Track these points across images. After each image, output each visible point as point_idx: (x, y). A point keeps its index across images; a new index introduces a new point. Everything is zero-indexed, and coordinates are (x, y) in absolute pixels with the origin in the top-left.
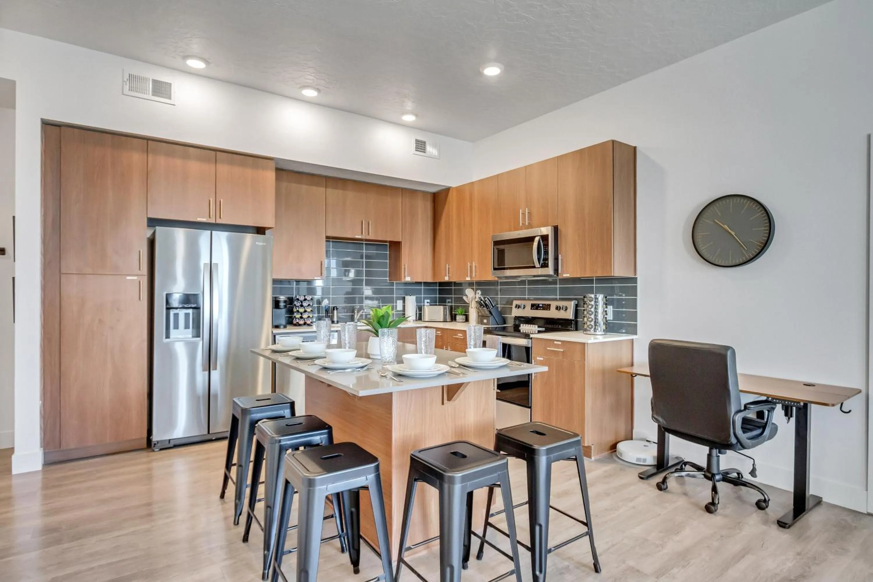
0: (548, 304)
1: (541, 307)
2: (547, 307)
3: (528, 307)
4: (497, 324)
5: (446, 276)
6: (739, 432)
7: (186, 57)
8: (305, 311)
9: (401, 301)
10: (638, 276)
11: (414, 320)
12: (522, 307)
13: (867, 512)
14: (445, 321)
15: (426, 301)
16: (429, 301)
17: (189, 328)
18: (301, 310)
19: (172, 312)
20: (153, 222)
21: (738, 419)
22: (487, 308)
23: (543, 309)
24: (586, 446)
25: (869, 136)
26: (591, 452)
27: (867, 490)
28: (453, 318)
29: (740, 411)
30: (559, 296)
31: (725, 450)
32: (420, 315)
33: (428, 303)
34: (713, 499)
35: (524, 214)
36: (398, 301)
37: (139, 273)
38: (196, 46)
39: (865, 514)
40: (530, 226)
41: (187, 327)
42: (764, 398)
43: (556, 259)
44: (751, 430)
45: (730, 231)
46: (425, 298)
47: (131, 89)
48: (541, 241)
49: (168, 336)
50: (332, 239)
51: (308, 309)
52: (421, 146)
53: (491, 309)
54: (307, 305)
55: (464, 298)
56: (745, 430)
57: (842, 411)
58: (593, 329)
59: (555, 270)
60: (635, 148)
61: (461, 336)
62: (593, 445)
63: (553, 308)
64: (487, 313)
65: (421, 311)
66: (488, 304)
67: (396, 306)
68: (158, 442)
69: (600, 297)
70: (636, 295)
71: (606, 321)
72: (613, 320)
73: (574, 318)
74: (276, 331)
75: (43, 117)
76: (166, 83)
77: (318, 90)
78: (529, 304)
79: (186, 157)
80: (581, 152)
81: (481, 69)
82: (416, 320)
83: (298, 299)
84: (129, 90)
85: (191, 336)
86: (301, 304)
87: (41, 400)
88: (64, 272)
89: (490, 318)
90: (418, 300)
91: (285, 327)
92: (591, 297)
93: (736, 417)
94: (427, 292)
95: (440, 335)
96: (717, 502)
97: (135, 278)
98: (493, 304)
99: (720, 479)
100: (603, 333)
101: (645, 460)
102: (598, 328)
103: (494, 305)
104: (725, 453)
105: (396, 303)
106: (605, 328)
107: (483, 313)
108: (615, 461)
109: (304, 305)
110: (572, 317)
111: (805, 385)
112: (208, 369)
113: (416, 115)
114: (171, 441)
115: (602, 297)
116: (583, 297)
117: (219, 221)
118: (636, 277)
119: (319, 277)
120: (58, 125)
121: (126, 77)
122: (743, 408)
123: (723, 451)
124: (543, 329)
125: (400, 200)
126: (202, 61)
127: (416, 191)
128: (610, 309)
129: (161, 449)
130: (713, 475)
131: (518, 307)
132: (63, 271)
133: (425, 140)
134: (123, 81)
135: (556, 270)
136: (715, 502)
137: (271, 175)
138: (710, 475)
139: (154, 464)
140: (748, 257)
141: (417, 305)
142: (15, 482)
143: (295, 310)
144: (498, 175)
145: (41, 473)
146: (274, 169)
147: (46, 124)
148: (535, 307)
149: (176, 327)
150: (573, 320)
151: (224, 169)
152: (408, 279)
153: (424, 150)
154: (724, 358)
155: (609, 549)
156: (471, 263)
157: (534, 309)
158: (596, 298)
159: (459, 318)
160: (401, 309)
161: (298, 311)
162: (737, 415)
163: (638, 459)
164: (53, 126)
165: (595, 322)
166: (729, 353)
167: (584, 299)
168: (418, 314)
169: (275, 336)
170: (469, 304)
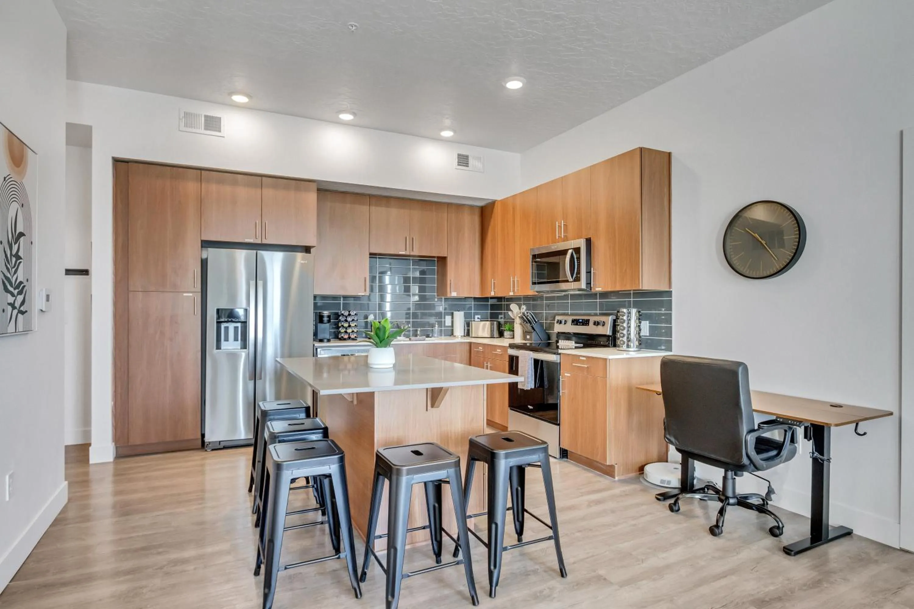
0: (587, 320)
1: (580, 322)
2: (586, 323)
3: (569, 322)
4: (541, 340)
5: (492, 291)
6: (752, 453)
7: (231, 94)
8: (350, 326)
9: (450, 317)
10: (673, 290)
11: (462, 336)
12: (563, 322)
13: (900, 548)
14: (492, 337)
15: (476, 317)
16: (479, 316)
17: (237, 340)
18: (346, 325)
19: (223, 326)
20: (206, 244)
21: (751, 439)
22: (530, 324)
23: (583, 325)
24: (609, 466)
25: (902, 133)
26: (614, 472)
27: (900, 523)
28: (501, 334)
29: (753, 431)
30: (599, 310)
31: (742, 472)
32: (468, 330)
33: (478, 318)
34: (717, 521)
35: (560, 227)
36: (447, 317)
37: (193, 290)
38: (240, 83)
39: (898, 550)
40: (566, 239)
41: (236, 339)
42: (774, 418)
43: (589, 272)
44: (767, 451)
45: (760, 240)
46: (476, 314)
47: (186, 125)
48: (574, 253)
49: (218, 347)
50: (378, 256)
51: (352, 324)
52: (463, 160)
53: (533, 324)
54: (351, 320)
55: (510, 313)
56: (759, 451)
57: (856, 433)
58: (625, 345)
59: (587, 284)
60: (670, 154)
61: (500, 352)
62: (616, 464)
63: (591, 323)
64: (530, 328)
65: (469, 327)
66: (530, 319)
67: (445, 321)
68: (210, 443)
69: (634, 311)
70: (671, 310)
71: (640, 337)
72: (649, 336)
73: (611, 334)
74: (317, 344)
75: (113, 156)
76: (216, 117)
77: (354, 114)
78: (570, 319)
79: (235, 183)
80: (612, 160)
81: (503, 84)
82: (464, 336)
83: (342, 314)
84: (184, 126)
85: (239, 347)
86: (345, 319)
87: (113, 400)
88: (132, 290)
89: (533, 334)
90: (467, 316)
91: (329, 341)
92: (623, 312)
93: (748, 437)
94: (478, 307)
95: (481, 350)
96: (721, 525)
97: (191, 295)
98: (536, 319)
99: (735, 503)
100: (637, 349)
101: (669, 482)
102: (630, 344)
103: (537, 321)
104: (742, 475)
105: (445, 318)
106: (637, 344)
107: (526, 329)
108: (640, 482)
109: (348, 320)
110: (609, 333)
111: (832, 406)
112: (254, 379)
113: (455, 131)
114: (221, 442)
115: (636, 311)
116: (616, 312)
117: (265, 242)
118: (671, 290)
119: (363, 293)
120: (126, 162)
121: (182, 115)
122: (756, 427)
123: (739, 473)
124: (582, 345)
125: (446, 215)
126: (244, 96)
127: (464, 205)
128: (646, 325)
129: (213, 450)
130: (727, 498)
131: (560, 322)
132: (131, 288)
133: (467, 154)
134: (180, 119)
135: (589, 284)
136: (719, 524)
137: (312, 197)
138: (723, 498)
139: (208, 461)
140: (778, 267)
141: (465, 321)
142: (91, 469)
143: (340, 325)
144: (537, 187)
145: (112, 464)
146: (316, 189)
147: (116, 161)
148: (575, 322)
149: (227, 339)
150: (611, 336)
151: (268, 193)
152: (454, 294)
153: (467, 165)
154: (735, 374)
155: (588, 558)
156: (514, 278)
157: (574, 325)
158: (629, 313)
159: (507, 334)
160: (450, 325)
161: (343, 326)
162: (749, 435)
163: (662, 481)
164: (123, 163)
165: (628, 338)
166: (740, 370)
167: (617, 314)
168: (466, 329)
169: (317, 349)
170: (514, 319)
